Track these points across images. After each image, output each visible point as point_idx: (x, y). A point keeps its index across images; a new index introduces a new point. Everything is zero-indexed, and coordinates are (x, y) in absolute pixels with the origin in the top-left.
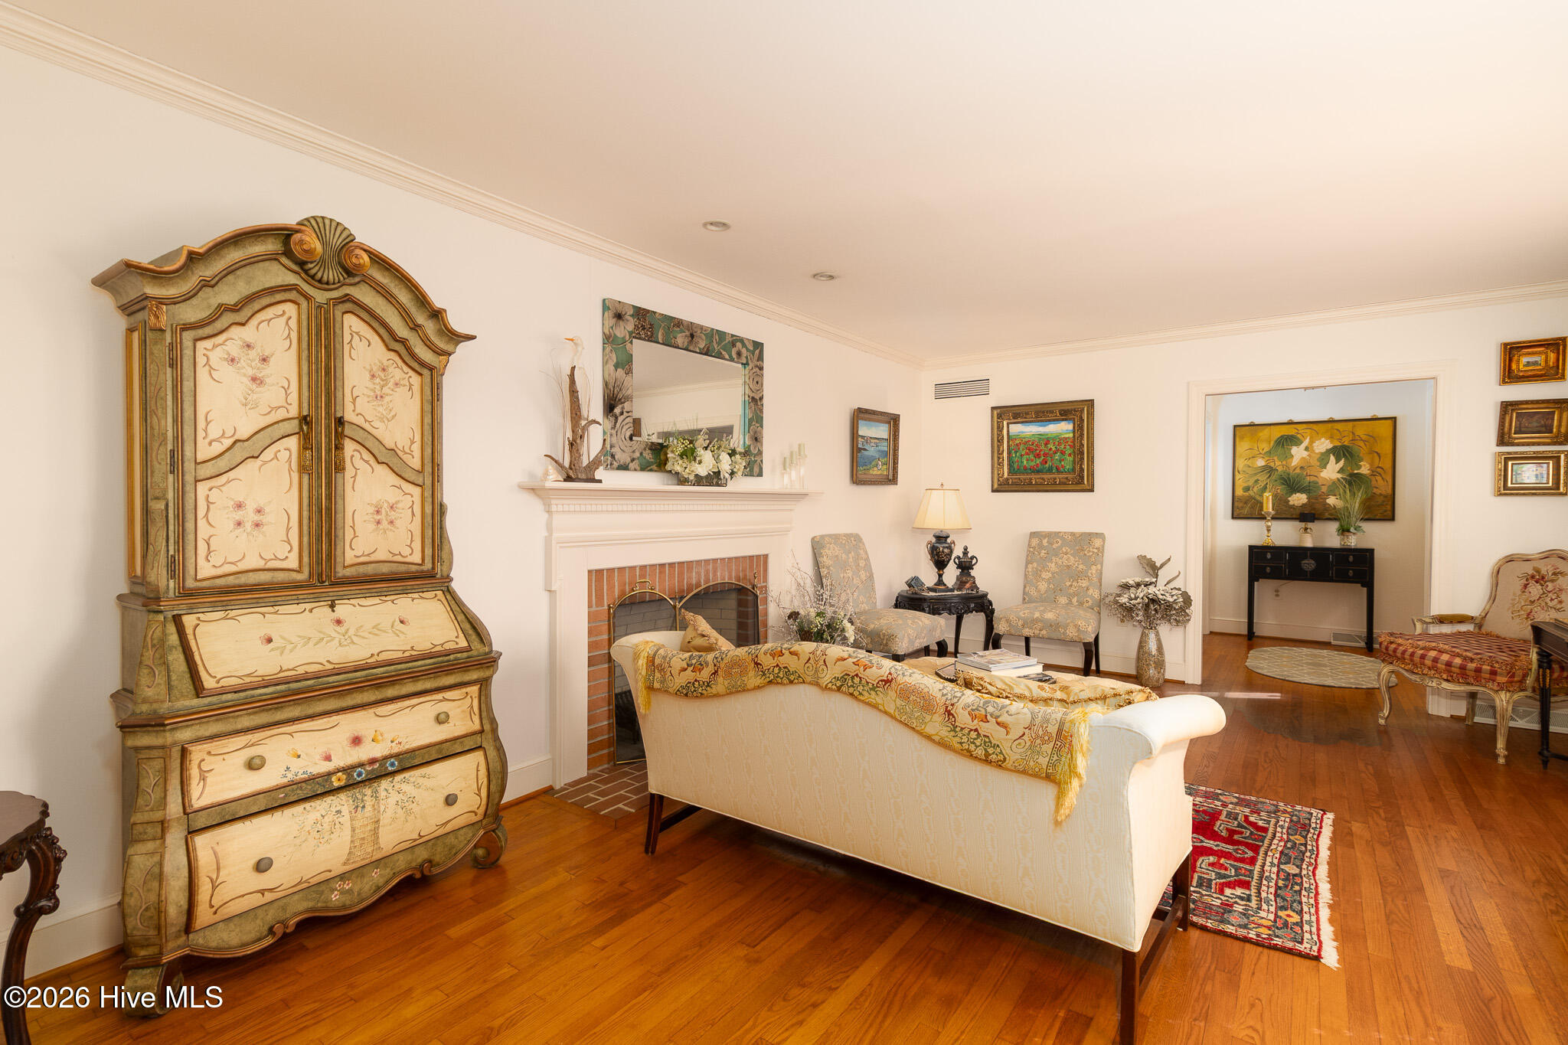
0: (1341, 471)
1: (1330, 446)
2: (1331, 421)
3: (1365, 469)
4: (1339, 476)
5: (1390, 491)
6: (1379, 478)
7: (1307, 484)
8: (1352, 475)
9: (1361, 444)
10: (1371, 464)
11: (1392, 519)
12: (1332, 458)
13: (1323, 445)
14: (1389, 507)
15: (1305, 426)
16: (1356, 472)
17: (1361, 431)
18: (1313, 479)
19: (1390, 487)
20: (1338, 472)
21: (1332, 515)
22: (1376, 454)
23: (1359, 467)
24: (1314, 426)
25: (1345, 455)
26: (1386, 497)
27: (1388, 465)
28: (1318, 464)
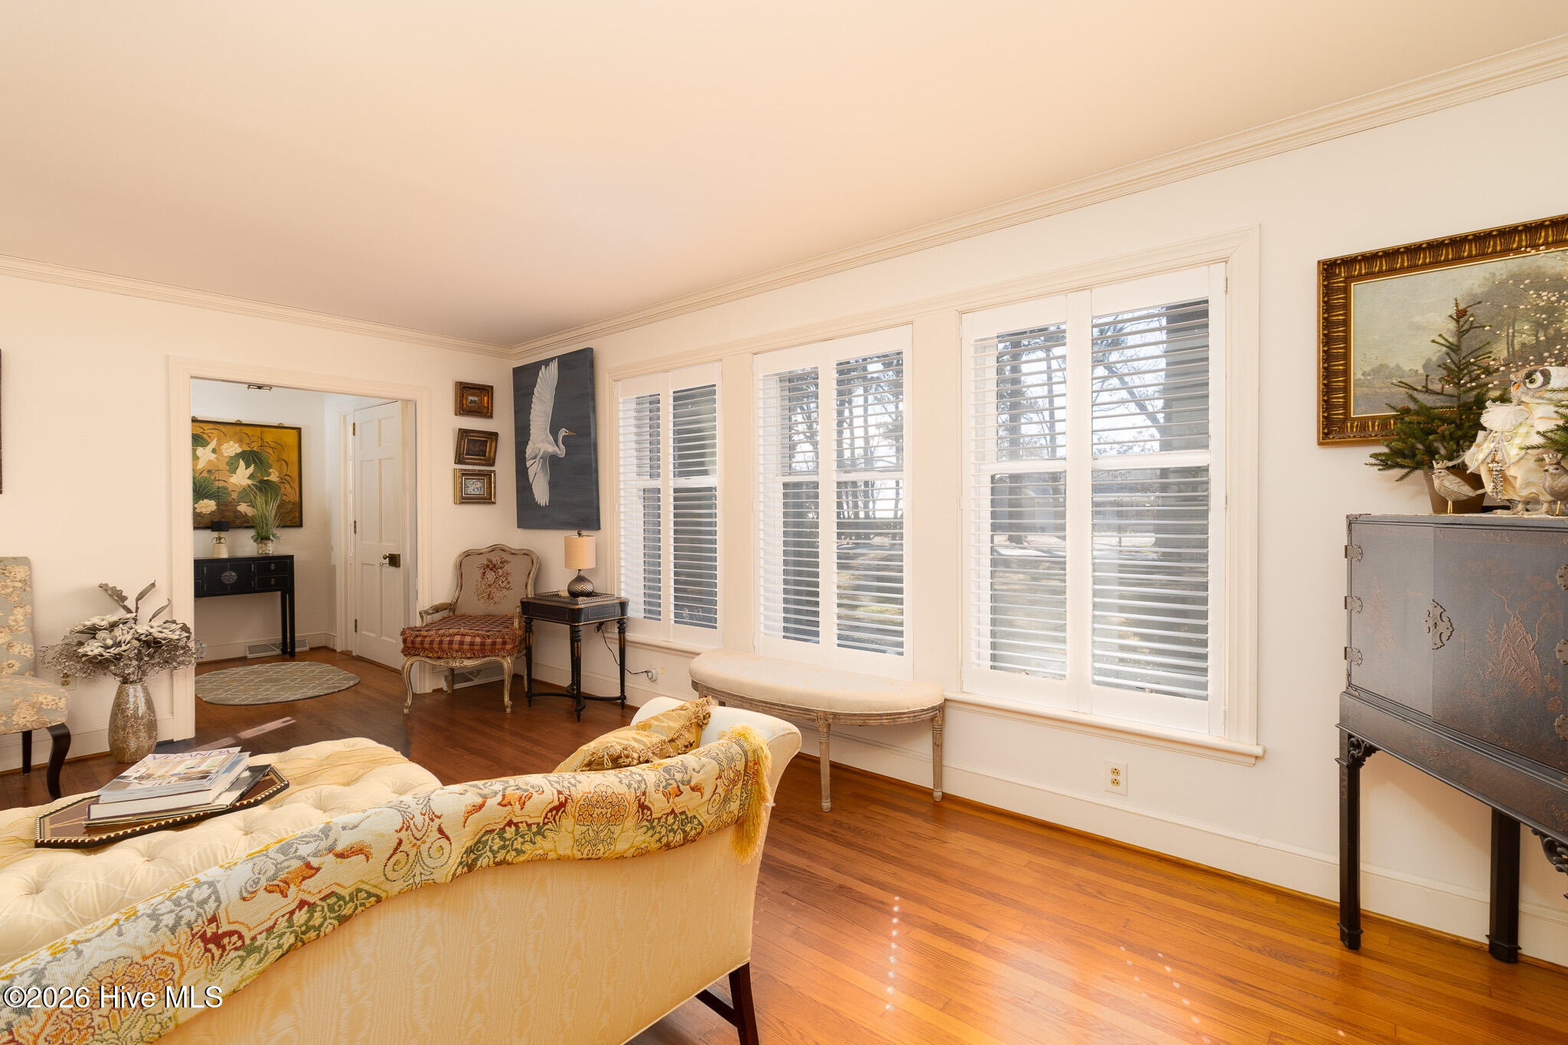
0: (251, 477)
1: (239, 450)
2: (239, 424)
3: (274, 477)
4: (250, 482)
5: (297, 499)
6: (287, 486)
7: (215, 489)
8: (262, 482)
9: (270, 451)
10: (280, 472)
11: (300, 525)
12: (242, 463)
13: (232, 448)
14: (297, 515)
15: (211, 426)
16: (265, 478)
17: (270, 437)
18: (221, 484)
19: (298, 494)
20: (249, 478)
21: (245, 523)
22: (283, 462)
23: (269, 474)
24: (221, 428)
25: (254, 461)
26: (294, 504)
27: (295, 474)
28: (228, 468)
